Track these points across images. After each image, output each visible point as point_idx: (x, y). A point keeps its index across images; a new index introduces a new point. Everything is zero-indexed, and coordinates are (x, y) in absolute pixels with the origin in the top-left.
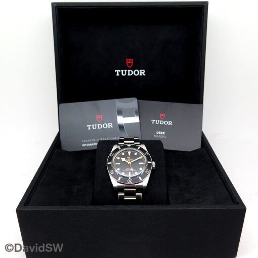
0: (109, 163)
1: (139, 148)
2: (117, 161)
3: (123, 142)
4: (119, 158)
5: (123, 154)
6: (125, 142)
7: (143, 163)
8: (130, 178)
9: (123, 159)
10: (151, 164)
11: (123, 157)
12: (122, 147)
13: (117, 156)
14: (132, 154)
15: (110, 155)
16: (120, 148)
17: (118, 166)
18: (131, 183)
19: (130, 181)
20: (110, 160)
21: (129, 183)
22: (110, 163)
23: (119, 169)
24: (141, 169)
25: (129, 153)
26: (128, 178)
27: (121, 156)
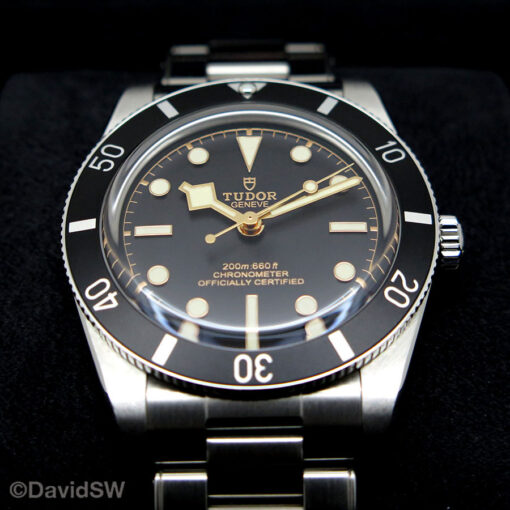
0: (77, 227)
1: (326, 107)
2: (144, 207)
3: (202, 73)
4: (160, 187)
5: (198, 156)
6: (213, 70)
7: (360, 227)
8: (252, 344)
9: (201, 196)
10: (428, 231)
11: (198, 175)
12: (188, 104)
13: (149, 172)
14: (274, 153)
15: (89, 162)
16: (170, 111)
17: (152, 252)
18: (265, 382)
19: (252, 371)
20: (91, 202)
21: (242, 382)
22: (89, 224)
23: (159, 274)
24: (344, 271)
25: (249, 146)
26: (238, 341)
27: (180, 171)
